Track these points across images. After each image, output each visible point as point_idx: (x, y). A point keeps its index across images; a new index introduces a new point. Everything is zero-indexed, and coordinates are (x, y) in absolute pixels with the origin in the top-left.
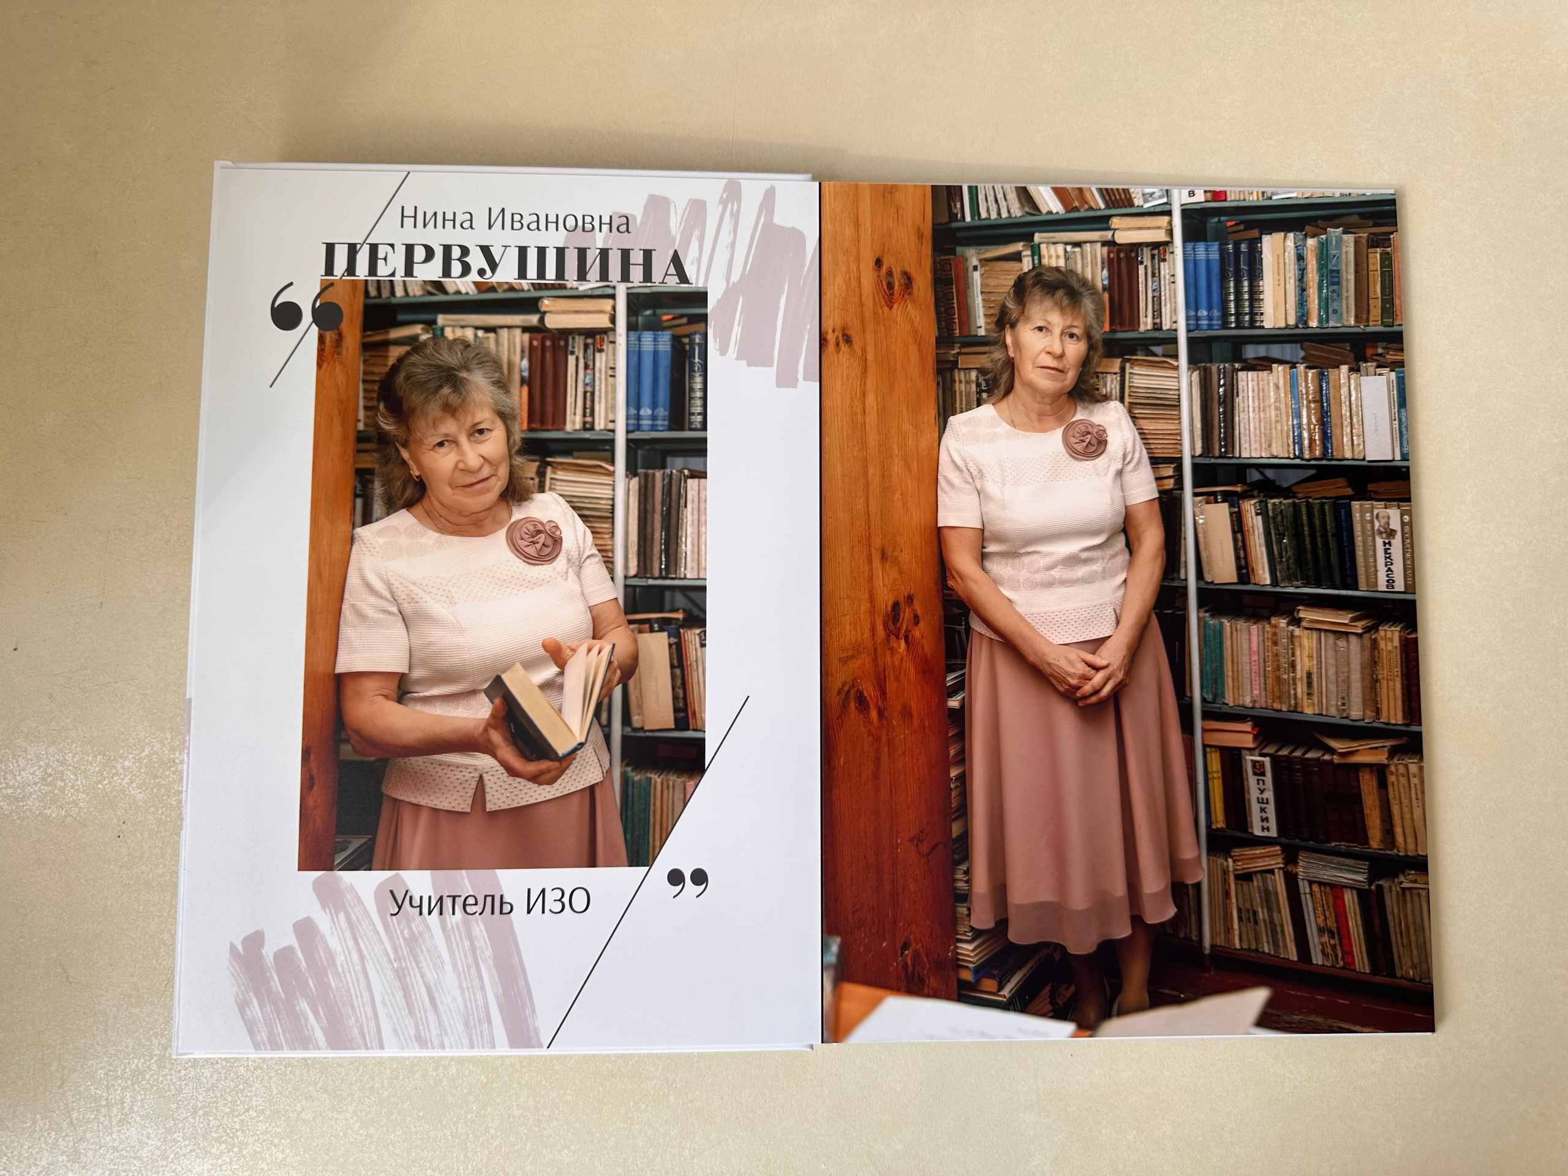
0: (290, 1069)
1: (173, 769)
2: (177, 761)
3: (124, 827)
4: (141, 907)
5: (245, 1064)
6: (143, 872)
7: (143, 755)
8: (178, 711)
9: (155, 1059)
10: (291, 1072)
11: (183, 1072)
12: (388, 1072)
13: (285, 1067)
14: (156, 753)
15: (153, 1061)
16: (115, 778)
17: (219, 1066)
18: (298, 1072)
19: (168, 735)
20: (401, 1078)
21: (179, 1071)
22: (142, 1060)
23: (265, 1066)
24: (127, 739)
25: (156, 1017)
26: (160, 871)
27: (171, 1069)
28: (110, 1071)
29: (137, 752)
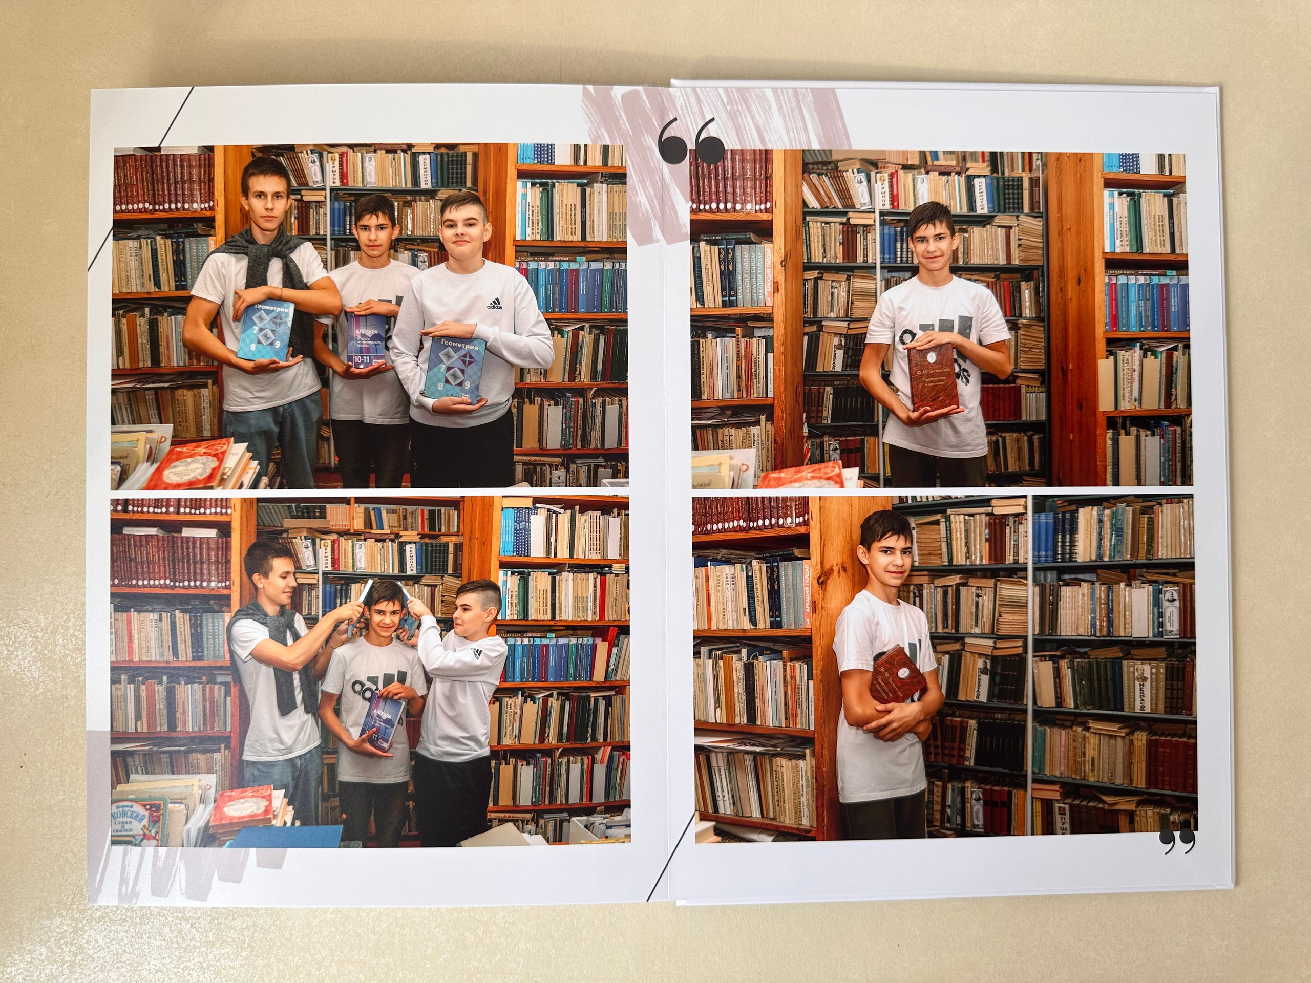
0: (187, 972)
1: (66, 705)
2: (69, 697)
3: (25, 758)
4: (46, 830)
5: (148, 967)
6: (45, 799)
7: (38, 693)
8: (67, 652)
9: (67, 964)
10: (189, 974)
11: (93, 976)
12: (276, 973)
13: (183, 969)
14: (50, 691)
15: (65, 966)
16: (15, 715)
17: (124, 970)
18: (195, 974)
19: (60, 674)
20: (287, 977)
21: (89, 975)
22: (55, 967)
23: (165, 970)
24: (23, 679)
25: (65, 928)
26: (61, 797)
27: (81, 974)
28: (27, 976)
29: (33, 690)
